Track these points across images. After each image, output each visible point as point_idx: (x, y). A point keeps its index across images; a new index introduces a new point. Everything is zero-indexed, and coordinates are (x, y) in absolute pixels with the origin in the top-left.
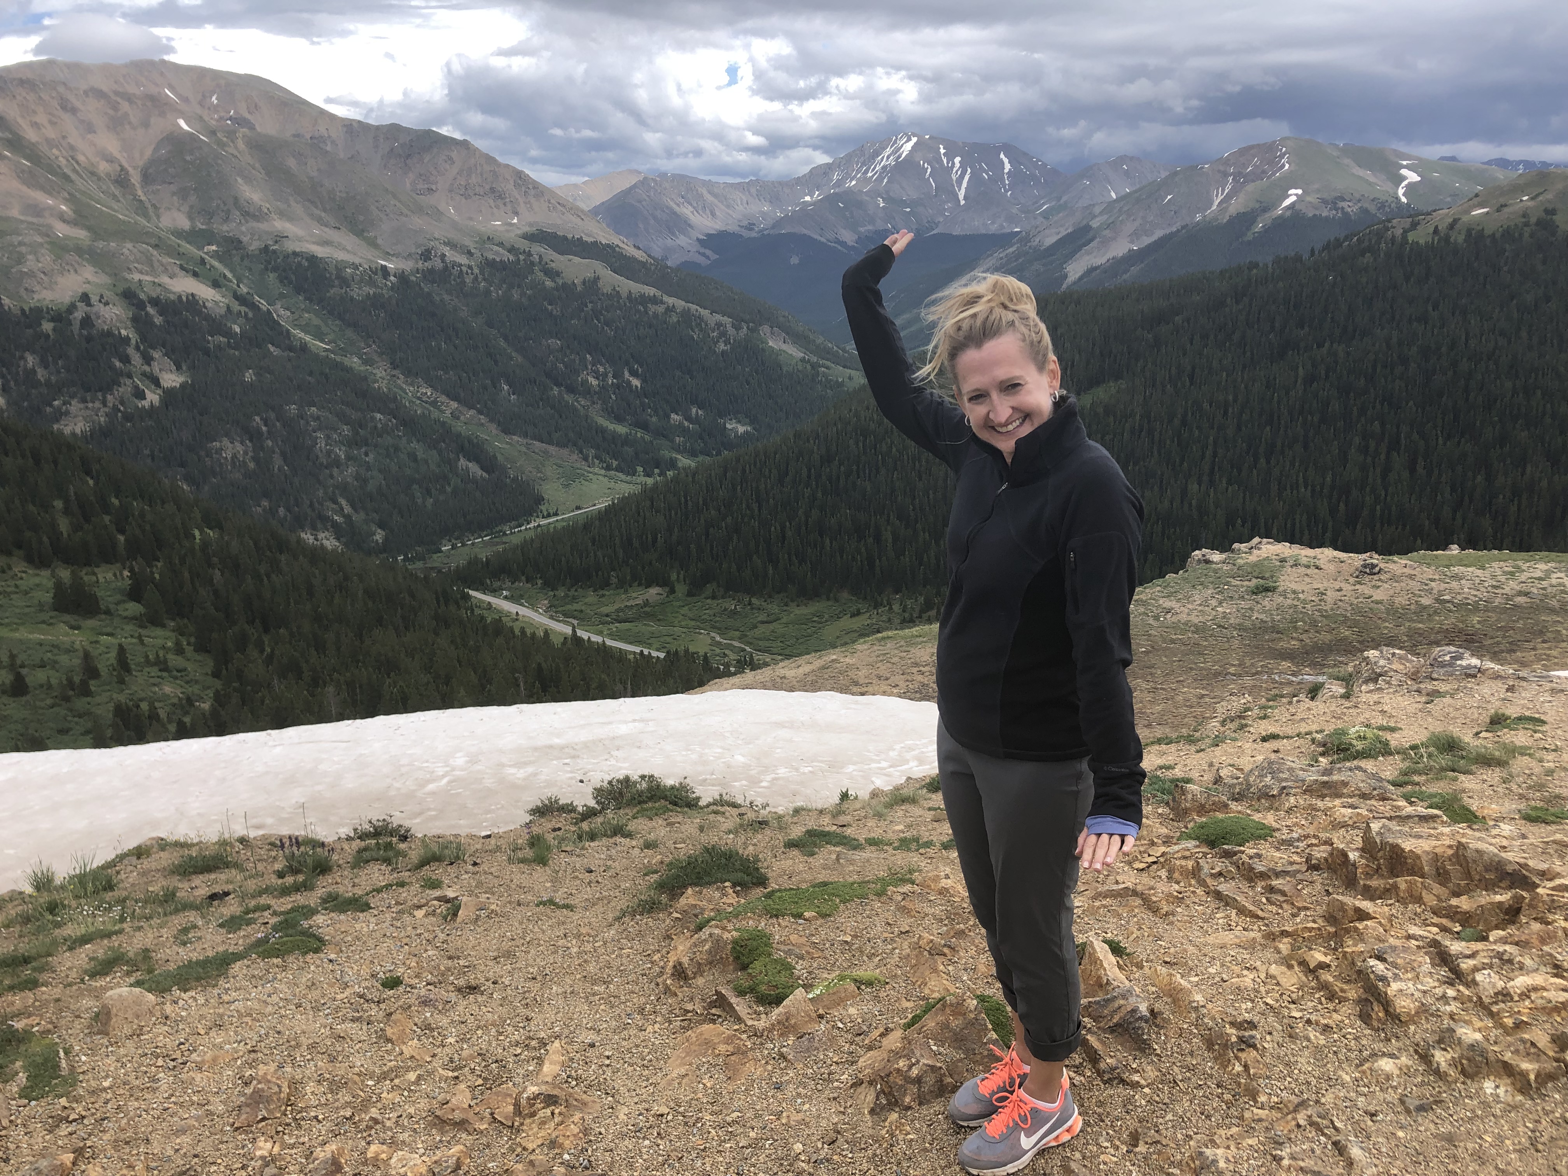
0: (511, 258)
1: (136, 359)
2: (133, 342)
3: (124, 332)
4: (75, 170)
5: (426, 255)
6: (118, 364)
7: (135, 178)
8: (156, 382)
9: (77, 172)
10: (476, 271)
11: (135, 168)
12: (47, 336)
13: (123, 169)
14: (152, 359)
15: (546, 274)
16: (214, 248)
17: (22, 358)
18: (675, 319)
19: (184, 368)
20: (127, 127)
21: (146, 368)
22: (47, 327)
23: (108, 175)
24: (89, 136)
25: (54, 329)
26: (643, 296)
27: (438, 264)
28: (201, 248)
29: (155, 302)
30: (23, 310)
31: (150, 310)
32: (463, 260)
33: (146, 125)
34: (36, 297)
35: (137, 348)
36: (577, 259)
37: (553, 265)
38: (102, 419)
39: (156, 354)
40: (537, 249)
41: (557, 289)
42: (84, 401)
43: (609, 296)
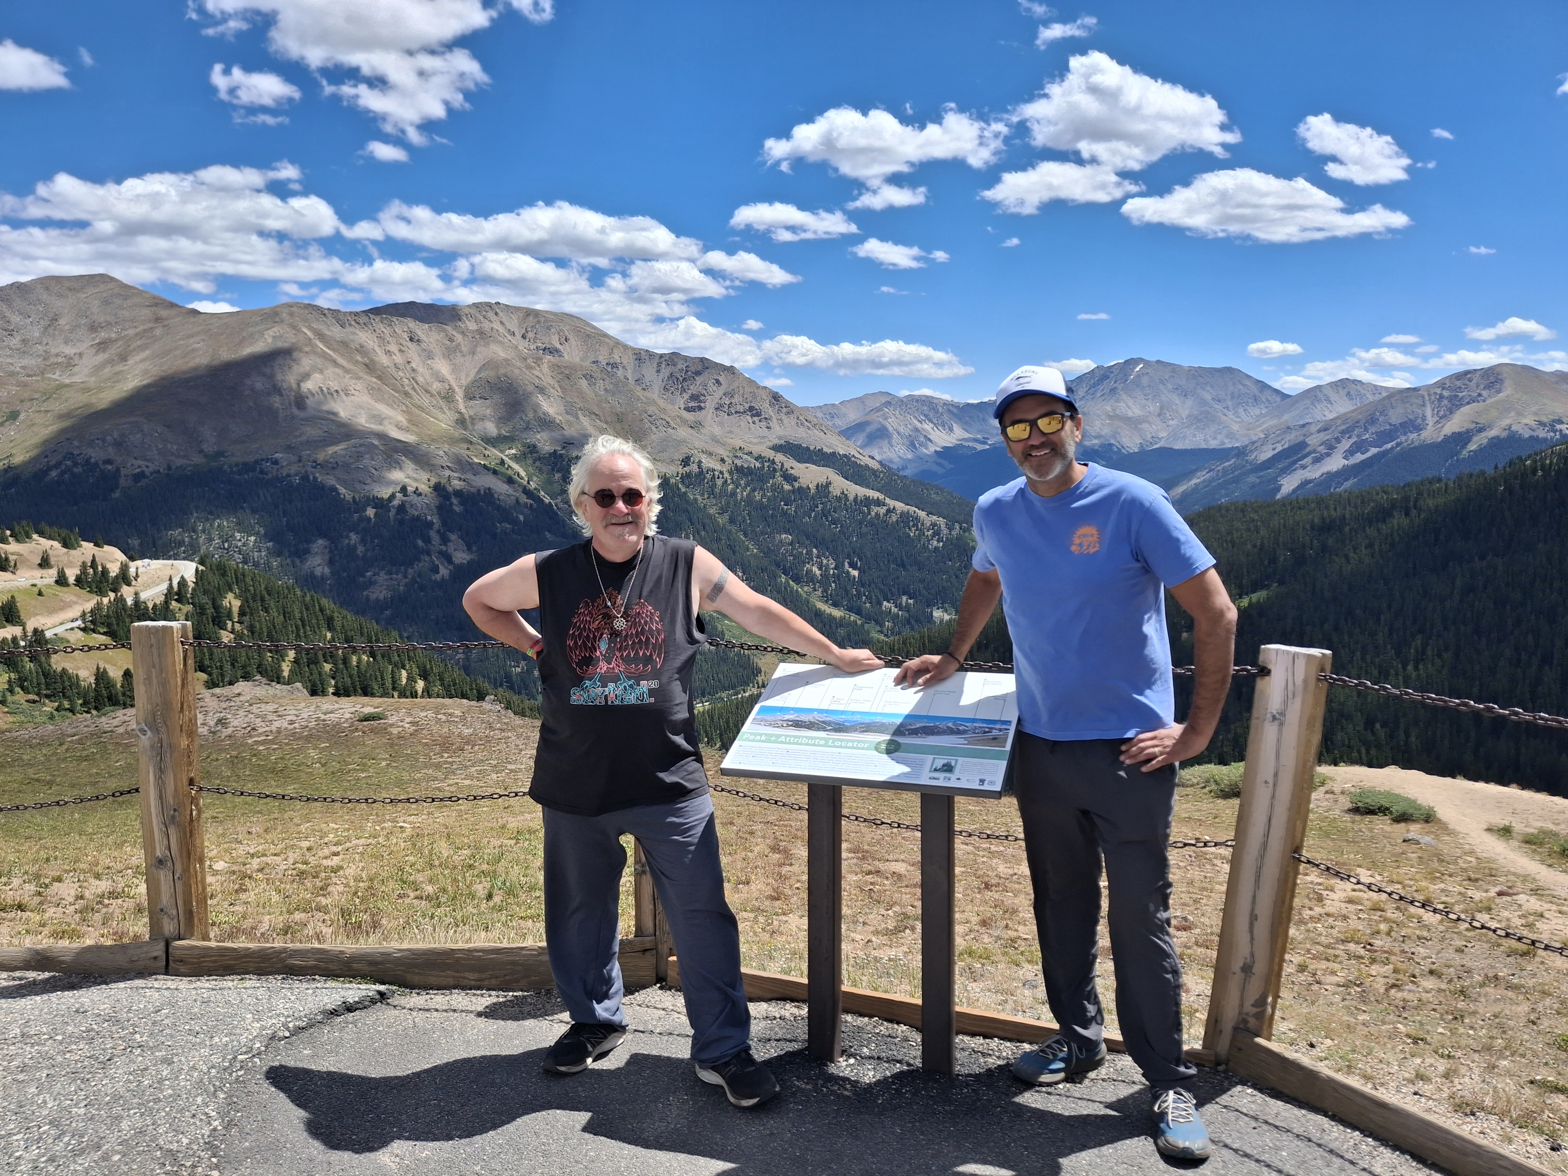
0: (758, 465)
1: (436, 539)
2: (436, 526)
3: (429, 518)
4: (414, 388)
5: (686, 461)
6: (420, 543)
7: (459, 396)
8: (449, 559)
9: (415, 391)
10: (726, 475)
11: (460, 387)
12: (369, 519)
13: (451, 388)
14: (449, 541)
15: (785, 479)
16: (513, 451)
17: (347, 537)
18: (894, 519)
19: (474, 548)
20: (459, 354)
21: (444, 548)
22: (370, 512)
23: (439, 393)
24: (429, 362)
25: (376, 514)
26: (867, 498)
27: (694, 468)
28: (502, 452)
29: (458, 493)
30: (354, 498)
31: (455, 501)
32: (718, 466)
33: (473, 353)
34: (367, 487)
35: (438, 532)
36: (813, 467)
37: (792, 472)
38: (401, 588)
39: (453, 537)
40: (779, 458)
41: (793, 491)
42: (390, 573)
43: (838, 499)
